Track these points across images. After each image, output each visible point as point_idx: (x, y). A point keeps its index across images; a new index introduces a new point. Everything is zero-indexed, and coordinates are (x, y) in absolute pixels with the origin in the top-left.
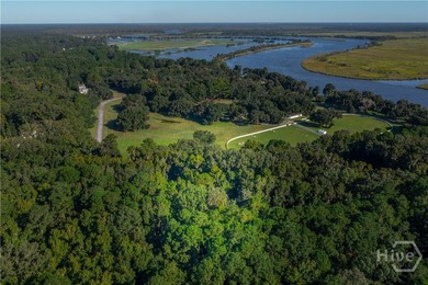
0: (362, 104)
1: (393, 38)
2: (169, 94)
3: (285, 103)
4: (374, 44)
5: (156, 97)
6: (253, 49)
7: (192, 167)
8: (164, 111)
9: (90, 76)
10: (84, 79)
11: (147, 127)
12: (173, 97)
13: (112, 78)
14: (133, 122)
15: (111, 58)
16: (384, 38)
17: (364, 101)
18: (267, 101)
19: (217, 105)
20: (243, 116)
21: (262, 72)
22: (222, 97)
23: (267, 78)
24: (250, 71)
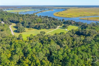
0: (72, 23)
1: (69, 9)
2: (28, 23)
3: (56, 23)
4: (66, 10)
5: (25, 24)
6: (41, 11)
7: (45, 40)
8: (28, 27)
9: (4, 19)
10: (2, 20)
11: (25, 31)
12: (29, 24)
13: (10, 19)
14: (22, 30)
15: (7, 14)
16: (67, 9)
17: (72, 22)
18: (52, 23)
19: (42, 25)
20: (48, 27)
21: (47, 17)
22: (40, 23)
23: (49, 18)
24: (43, 17)
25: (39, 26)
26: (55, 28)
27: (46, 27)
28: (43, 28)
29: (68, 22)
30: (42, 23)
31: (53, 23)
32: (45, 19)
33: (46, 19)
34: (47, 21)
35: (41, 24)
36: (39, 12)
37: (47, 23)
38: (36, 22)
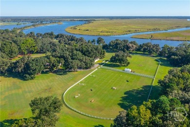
1: (95, 20)
4: (90, 23)
6: (34, 26)
16: (91, 20)
17: (130, 45)
18: (75, 52)
19: (37, 60)
20: (60, 66)
21: (51, 34)
22: (32, 52)
23: (57, 37)
24: (41, 35)
25: (27, 67)
26: (87, 67)
27: (54, 66)
28: (43, 72)
29: (117, 44)
30: (37, 52)
31: (77, 50)
32: (47, 40)
33: (51, 41)
34: (54, 45)
35: (34, 56)
36: (29, 27)
37: (54, 51)
38: (17, 50)
